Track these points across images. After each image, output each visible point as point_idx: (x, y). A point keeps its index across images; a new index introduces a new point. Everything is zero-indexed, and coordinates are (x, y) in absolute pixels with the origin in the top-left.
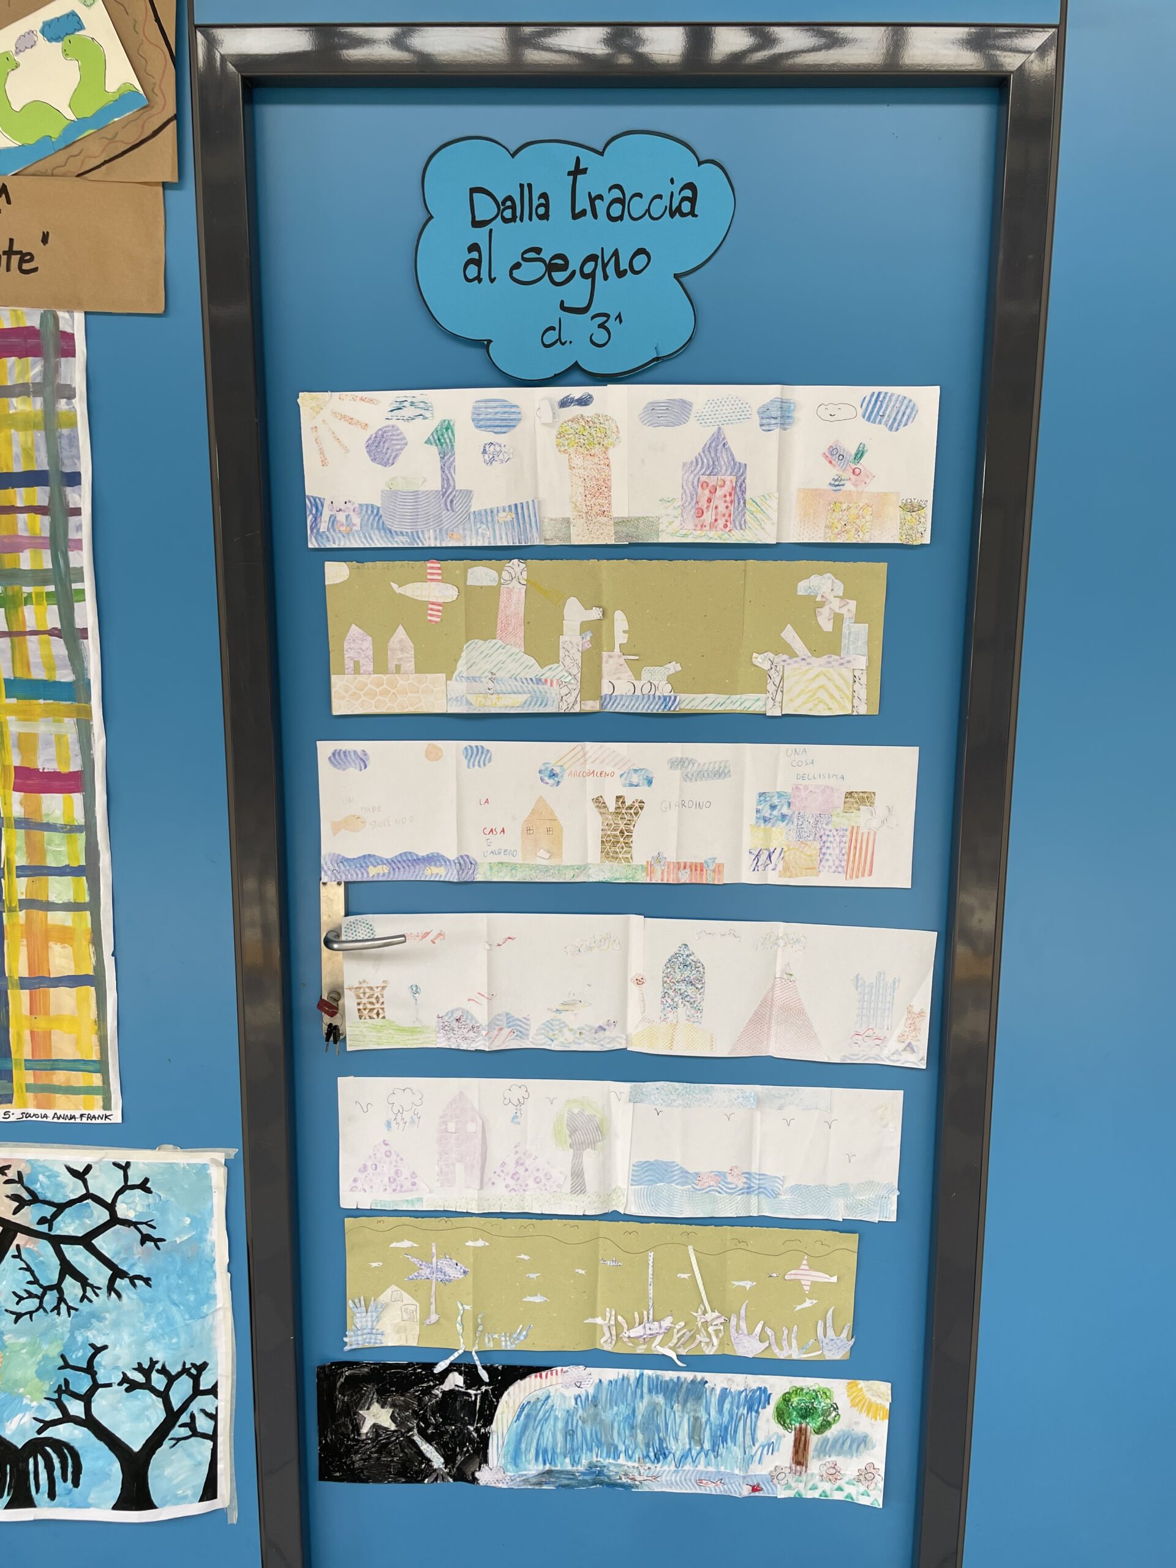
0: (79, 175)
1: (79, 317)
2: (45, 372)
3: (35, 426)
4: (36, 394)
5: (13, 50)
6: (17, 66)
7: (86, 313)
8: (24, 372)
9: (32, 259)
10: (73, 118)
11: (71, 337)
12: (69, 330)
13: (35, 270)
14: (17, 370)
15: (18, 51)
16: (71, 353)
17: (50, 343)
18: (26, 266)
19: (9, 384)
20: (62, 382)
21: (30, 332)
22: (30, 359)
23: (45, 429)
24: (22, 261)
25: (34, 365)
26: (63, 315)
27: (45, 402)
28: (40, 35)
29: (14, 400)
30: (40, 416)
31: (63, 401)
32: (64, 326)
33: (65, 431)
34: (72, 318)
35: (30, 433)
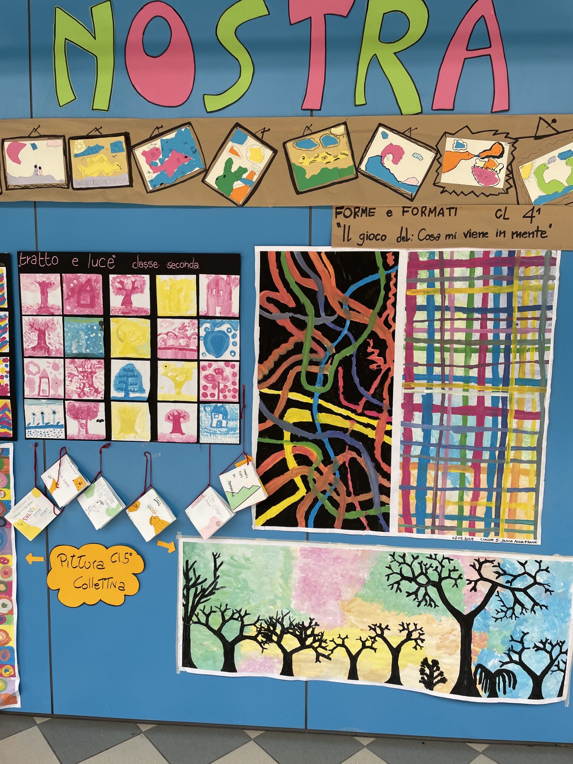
0: (566, 205)
1: (559, 252)
2: (545, 271)
3: (539, 290)
4: (541, 279)
5: (547, 162)
6: (548, 168)
7: (562, 251)
8: (537, 271)
9: (546, 233)
10: (567, 185)
11: (555, 259)
12: (555, 257)
13: (547, 236)
14: (534, 270)
15: (549, 163)
16: (555, 265)
17: (547, 262)
18: (543, 235)
19: (531, 275)
20: (551, 274)
21: (541, 257)
22: (540, 267)
23: (542, 291)
24: (542, 234)
25: (541, 269)
26: (554, 252)
27: (544, 282)
28: (557, 158)
29: (532, 281)
30: (541, 286)
31: (551, 281)
32: (553, 256)
33: (550, 291)
34: (557, 252)
35: (537, 292)
